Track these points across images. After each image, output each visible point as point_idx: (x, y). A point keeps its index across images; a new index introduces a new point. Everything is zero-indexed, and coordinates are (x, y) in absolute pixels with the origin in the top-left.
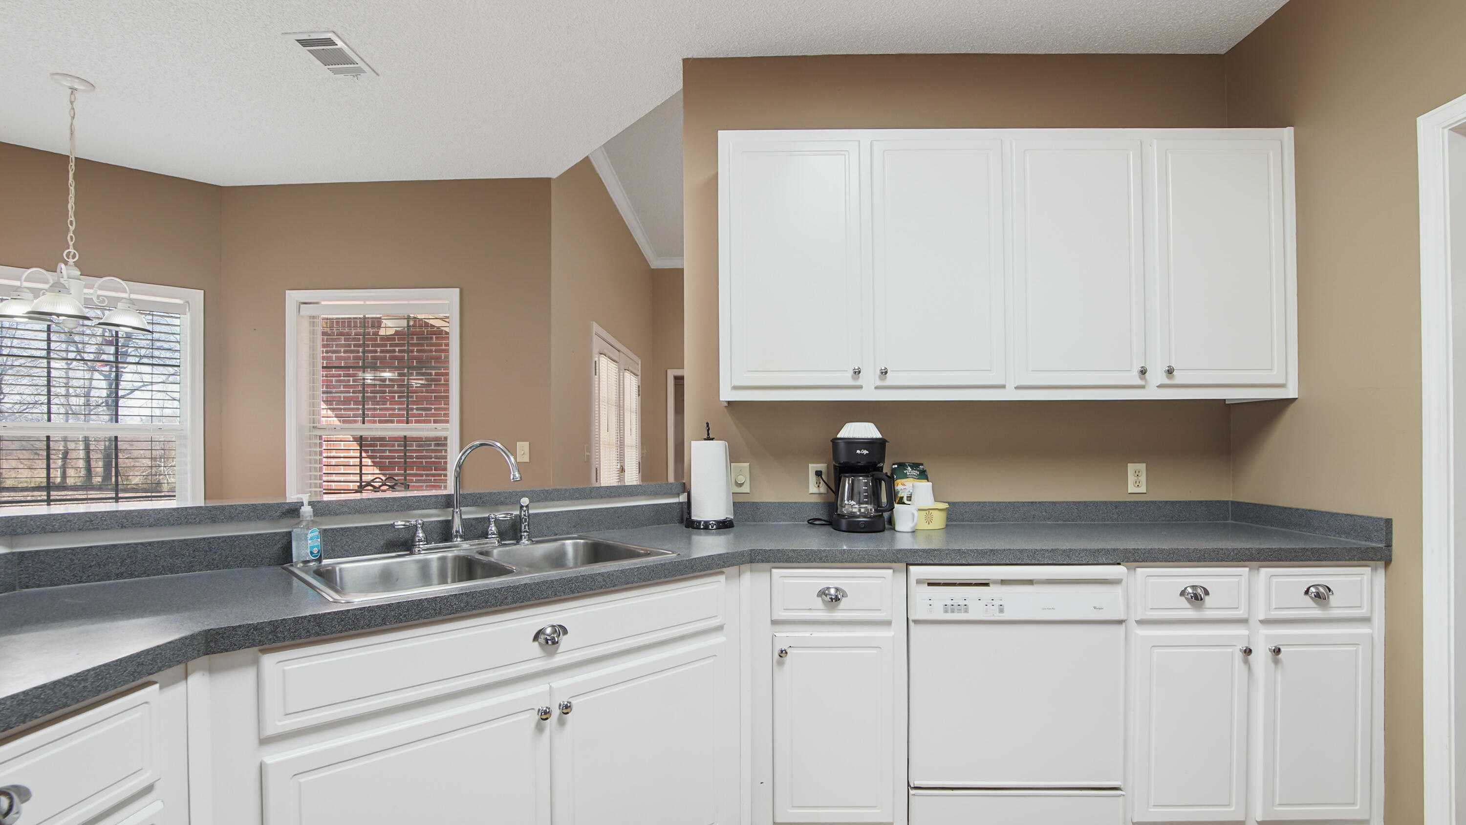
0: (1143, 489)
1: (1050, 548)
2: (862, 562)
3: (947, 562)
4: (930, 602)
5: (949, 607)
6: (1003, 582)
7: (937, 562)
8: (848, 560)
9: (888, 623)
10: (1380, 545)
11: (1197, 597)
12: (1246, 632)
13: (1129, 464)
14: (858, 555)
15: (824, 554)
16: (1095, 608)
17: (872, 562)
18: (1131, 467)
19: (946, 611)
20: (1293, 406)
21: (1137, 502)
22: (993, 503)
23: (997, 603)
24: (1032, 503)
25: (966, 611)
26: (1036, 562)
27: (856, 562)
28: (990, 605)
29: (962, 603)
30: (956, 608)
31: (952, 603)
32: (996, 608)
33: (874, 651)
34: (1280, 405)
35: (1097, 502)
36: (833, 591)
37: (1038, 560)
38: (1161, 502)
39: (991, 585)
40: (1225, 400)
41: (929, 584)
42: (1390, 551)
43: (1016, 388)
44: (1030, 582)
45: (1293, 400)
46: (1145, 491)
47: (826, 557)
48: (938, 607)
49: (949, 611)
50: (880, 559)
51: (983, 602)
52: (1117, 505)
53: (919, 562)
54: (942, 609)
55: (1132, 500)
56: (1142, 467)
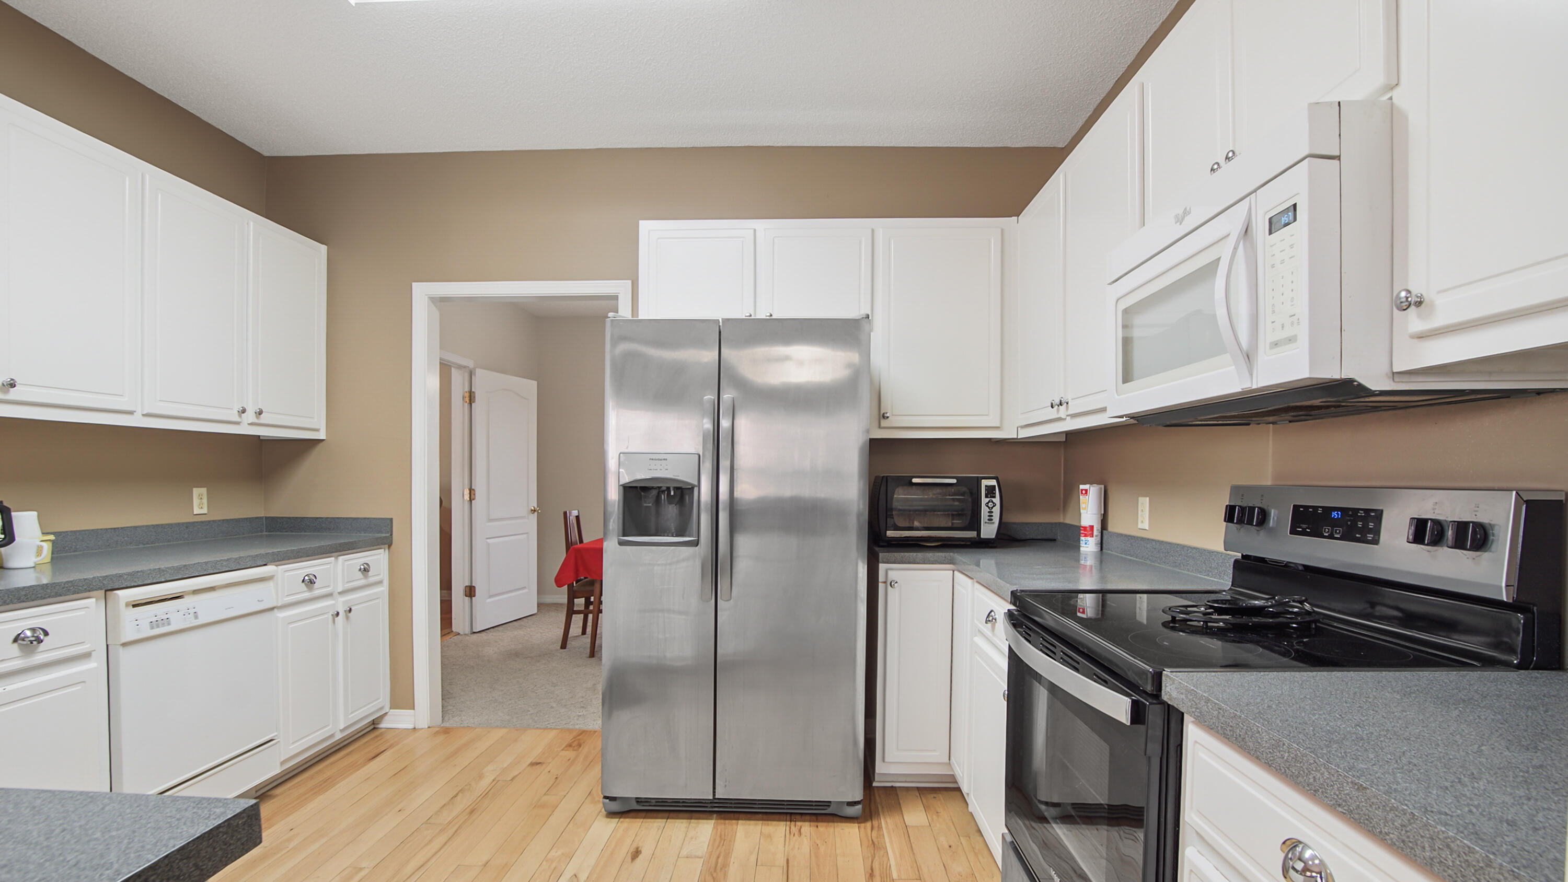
0: (205, 511)
1: (226, 558)
2: (68, 595)
3: (149, 582)
4: (137, 623)
5: (154, 624)
6: (195, 592)
7: (141, 584)
8: (52, 594)
9: (87, 656)
10: (387, 535)
11: (310, 582)
12: (333, 602)
13: (194, 489)
14: (63, 588)
15: (23, 593)
16: (258, 601)
17: (78, 593)
18: (196, 492)
19: (152, 628)
20: (321, 444)
21: (202, 522)
22: (75, 532)
23: (192, 611)
24: (115, 529)
25: (169, 624)
26: (218, 571)
27: (60, 595)
28: (187, 614)
29: (165, 617)
30: (160, 622)
31: (156, 619)
32: (192, 615)
33: (78, 687)
34: (313, 443)
35: (171, 524)
36: (29, 633)
37: (219, 569)
38: (219, 521)
39: (185, 597)
40: (259, 436)
41: (134, 606)
42: (392, 537)
43: (143, 415)
44: (212, 589)
45: (320, 441)
46: (206, 512)
47: (25, 595)
48: (145, 625)
49: (155, 626)
50: (85, 589)
51: (181, 613)
52: (187, 525)
53: (124, 586)
54: (148, 626)
55: (200, 520)
56: (204, 491)
